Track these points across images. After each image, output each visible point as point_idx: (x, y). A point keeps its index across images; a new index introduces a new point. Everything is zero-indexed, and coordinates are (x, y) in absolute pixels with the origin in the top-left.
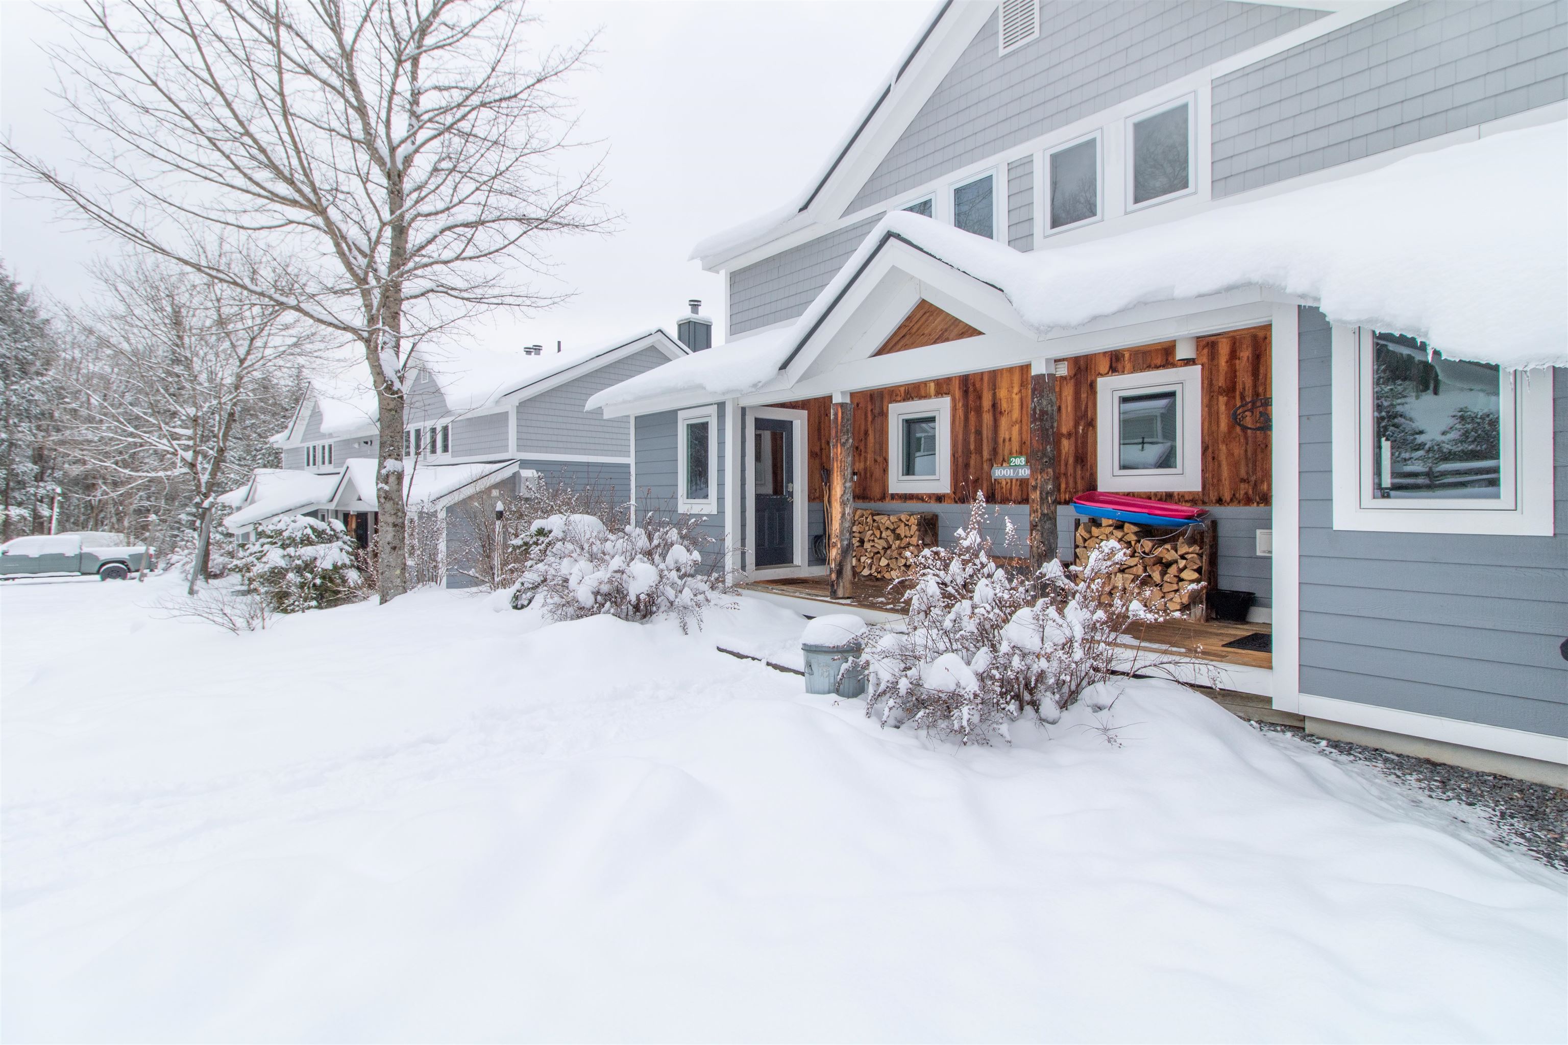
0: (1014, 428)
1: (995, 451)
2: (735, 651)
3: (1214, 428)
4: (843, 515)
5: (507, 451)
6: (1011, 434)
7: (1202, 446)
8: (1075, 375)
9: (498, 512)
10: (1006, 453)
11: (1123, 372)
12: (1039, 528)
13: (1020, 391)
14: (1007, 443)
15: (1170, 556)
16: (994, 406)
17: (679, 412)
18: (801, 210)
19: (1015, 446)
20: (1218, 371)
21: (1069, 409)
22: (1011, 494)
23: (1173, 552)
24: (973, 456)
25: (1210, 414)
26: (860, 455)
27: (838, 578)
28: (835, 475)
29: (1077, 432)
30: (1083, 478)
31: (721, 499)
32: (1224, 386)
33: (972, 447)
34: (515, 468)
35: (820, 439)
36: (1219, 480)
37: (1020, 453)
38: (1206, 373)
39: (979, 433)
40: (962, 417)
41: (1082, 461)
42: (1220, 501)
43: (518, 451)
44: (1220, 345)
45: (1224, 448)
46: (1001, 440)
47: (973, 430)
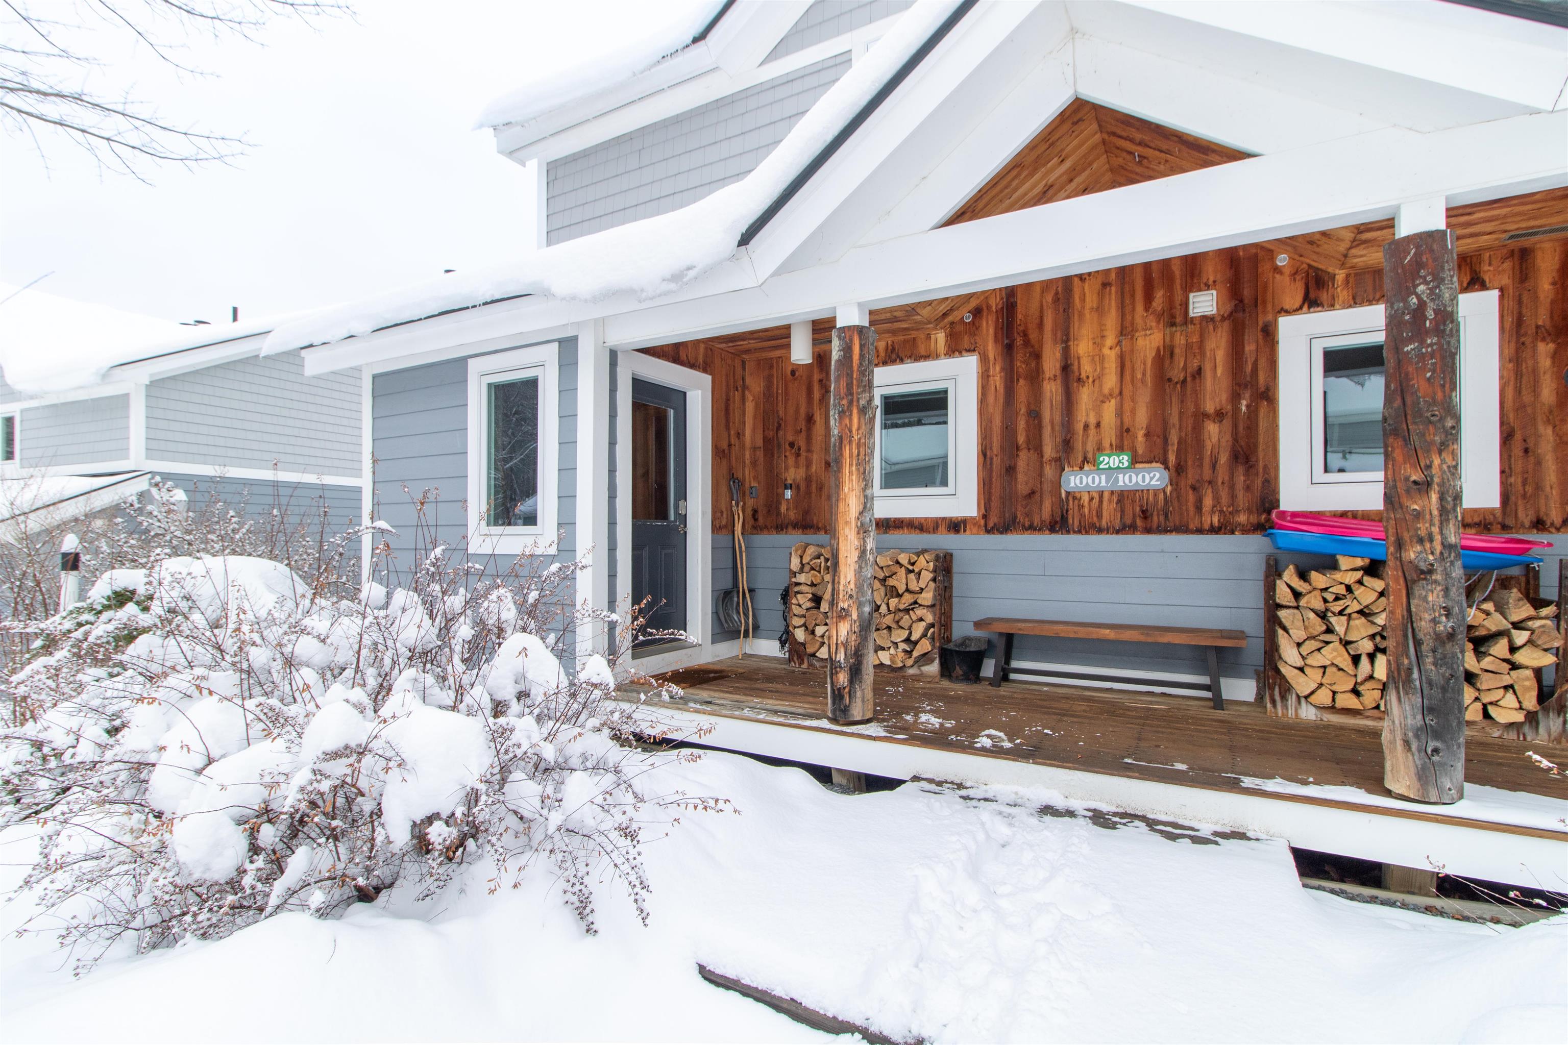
0: (1106, 405)
1: (1067, 445)
2: (779, 992)
3: (1527, 398)
4: (863, 553)
5: (127, 457)
6: (1099, 415)
7: (1501, 432)
8: (1231, 314)
9: (65, 555)
10: (1090, 447)
11: (1332, 306)
12: (1438, 577)
13: (1119, 343)
14: (1092, 431)
15: (1496, 622)
16: (1066, 368)
17: (470, 361)
18: (696, 40)
19: (1109, 435)
20: (1535, 298)
21: (1219, 371)
22: (1099, 515)
23: (1497, 616)
24: (1023, 455)
25: (1518, 374)
26: (798, 455)
27: (851, 682)
28: (847, 471)
29: (1236, 410)
30: (1248, 488)
31: (567, 523)
32: (1548, 324)
33: (1021, 439)
34: (142, 484)
35: (728, 427)
36: (1538, 488)
37: (1119, 448)
38: (1511, 303)
39: (1034, 415)
40: (1001, 390)
41: (1247, 460)
42: (1539, 524)
43: (147, 458)
44: (1539, 255)
45: (1550, 431)
46: (1079, 427)
47: (1023, 410)
